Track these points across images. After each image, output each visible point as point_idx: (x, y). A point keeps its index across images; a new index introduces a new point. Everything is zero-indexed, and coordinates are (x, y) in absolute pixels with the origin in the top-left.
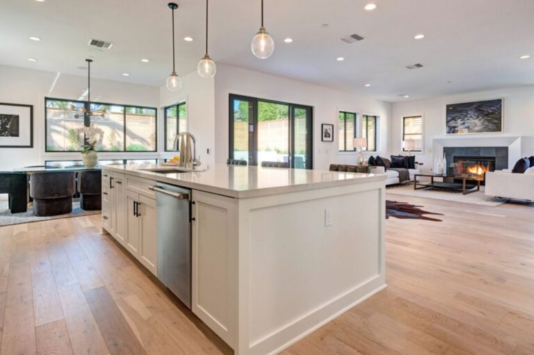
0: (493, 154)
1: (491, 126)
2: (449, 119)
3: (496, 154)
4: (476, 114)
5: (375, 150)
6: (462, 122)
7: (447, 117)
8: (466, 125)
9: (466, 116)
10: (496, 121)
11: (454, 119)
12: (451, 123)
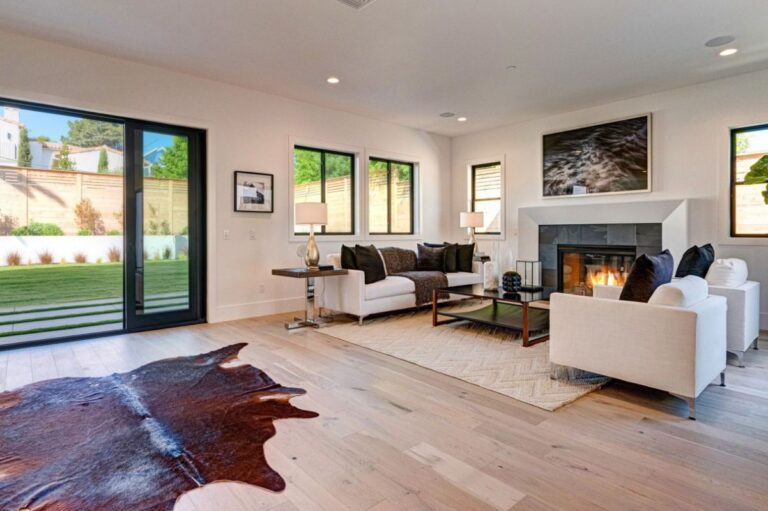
0: (632, 240)
1: (628, 177)
2: (549, 164)
3: (638, 240)
4: (598, 154)
5: (412, 232)
6: (572, 171)
7: (544, 161)
8: (579, 177)
9: (578, 158)
10: (637, 167)
11: (556, 165)
12: (551, 174)
